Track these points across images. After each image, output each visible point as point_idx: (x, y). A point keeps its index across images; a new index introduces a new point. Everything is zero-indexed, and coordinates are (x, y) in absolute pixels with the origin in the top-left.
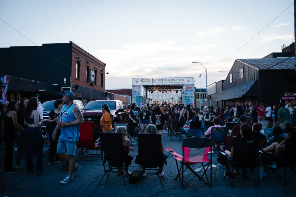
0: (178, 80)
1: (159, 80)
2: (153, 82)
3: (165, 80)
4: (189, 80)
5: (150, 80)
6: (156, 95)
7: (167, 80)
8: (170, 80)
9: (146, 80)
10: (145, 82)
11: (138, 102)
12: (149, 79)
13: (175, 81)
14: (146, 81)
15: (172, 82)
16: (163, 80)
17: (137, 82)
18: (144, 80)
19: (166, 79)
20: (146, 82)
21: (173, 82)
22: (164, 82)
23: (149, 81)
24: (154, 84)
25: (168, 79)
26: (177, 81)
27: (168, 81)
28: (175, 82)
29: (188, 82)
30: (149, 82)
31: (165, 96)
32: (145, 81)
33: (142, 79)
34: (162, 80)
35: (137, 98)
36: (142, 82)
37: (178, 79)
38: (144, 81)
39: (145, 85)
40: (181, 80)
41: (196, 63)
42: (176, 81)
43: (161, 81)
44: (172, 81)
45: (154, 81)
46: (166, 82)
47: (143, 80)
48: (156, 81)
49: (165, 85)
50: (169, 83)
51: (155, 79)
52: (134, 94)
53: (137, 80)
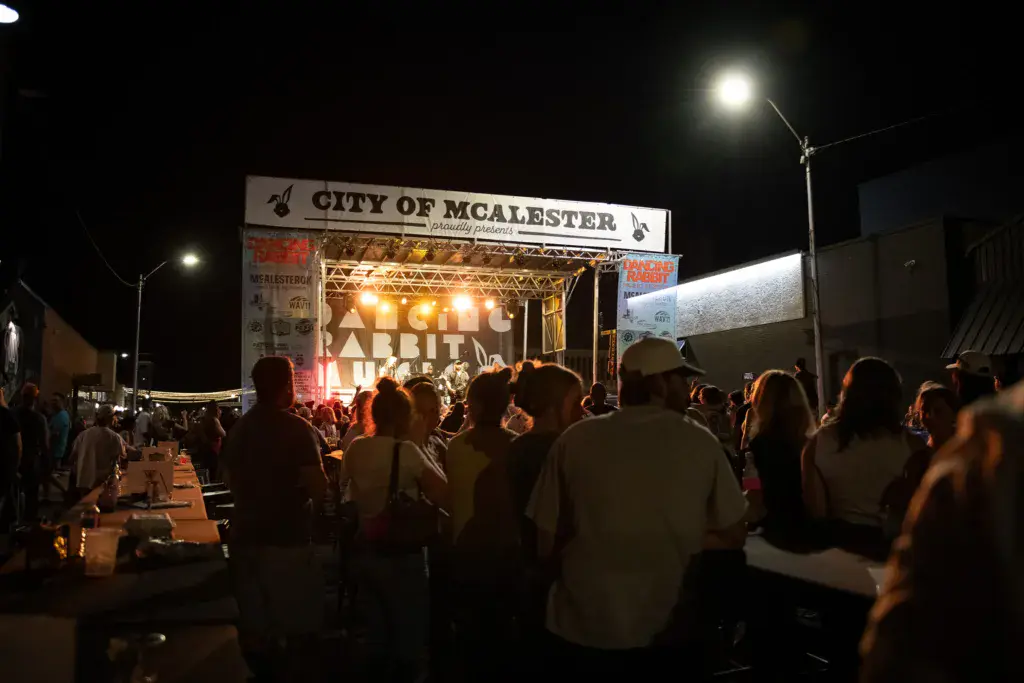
0: (577, 222)
2: (408, 219)
3: (490, 213)
4: (644, 226)
5: (384, 198)
6: (357, 332)
7: (507, 214)
8: (523, 214)
9: (356, 196)
10: (346, 214)
13: (557, 223)
14: (356, 209)
15: (539, 229)
16: (480, 211)
17: (282, 210)
19: (498, 208)
20: (356, 216)
21: (548, 229)
22: (486, 223)
23: (377, 209)
25: (514, 208)
26: (570, 225)
27: (514, 220)
28: (561, 229)
30: (377, 217)
31: (414, 339)
32: (348, 204)
34: (469, 210)
36: (320, 214)
37: (575, 213)
38: (339, 207)
40: (597, 222)
42: (564, 221)
43: (464, 216)
45: (410, 211)
46: (497, 225)
47: (334, 201)
48: (427, 216)
49: (493, 250)
50: (520, 232)
51: (423, 201)
52: (256, 302)
53: (282, 195)
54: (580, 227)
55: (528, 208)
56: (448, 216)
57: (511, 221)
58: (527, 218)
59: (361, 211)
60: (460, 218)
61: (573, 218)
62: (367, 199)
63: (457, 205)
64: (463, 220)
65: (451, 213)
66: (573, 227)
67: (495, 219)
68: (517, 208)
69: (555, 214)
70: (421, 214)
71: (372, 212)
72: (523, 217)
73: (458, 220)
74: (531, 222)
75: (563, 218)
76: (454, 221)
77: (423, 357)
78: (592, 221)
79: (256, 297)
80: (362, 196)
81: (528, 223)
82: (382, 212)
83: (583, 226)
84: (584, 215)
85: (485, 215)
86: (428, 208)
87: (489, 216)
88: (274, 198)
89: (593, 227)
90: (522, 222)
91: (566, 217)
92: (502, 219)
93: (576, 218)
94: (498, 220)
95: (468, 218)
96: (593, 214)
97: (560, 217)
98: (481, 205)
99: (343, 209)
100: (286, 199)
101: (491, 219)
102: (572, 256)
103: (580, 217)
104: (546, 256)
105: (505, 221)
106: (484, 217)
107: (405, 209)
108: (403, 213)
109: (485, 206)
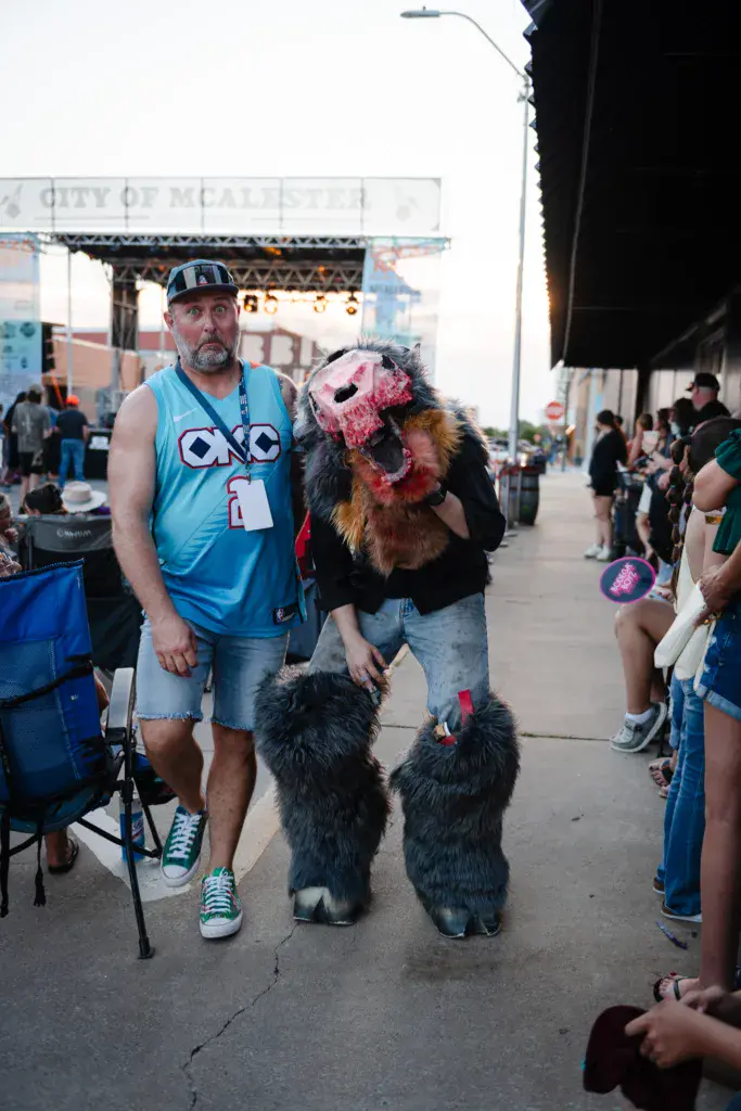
1: (175, 191)
2: (132, 211)
3: (218, 197)
4: (411, 199)
5: (107, 190)
7: (239, 198)
8: (257, 195)
9: (81, 191)
10: (72, 211)
11: (17, 364)
12: (101, 185)
13: (297, 204)
14: (80, 204)
15: (276, 213)
16: (208, 197)
17: (14, 211)
18: (64, 191)
19: (228, 192)
20: (80, 212)
21: (287, 214)
22: (215, 209)
23: (101, 203)
24: (138, 228)
25: (246, 191)
26: (313, 206)
27: (247, 204)
28: (300, 211)
29: (403, 213)
30: (99, 212)
31: (288, 343)
32: (72, 199)
33: (48, 185)
34: (196, 196)
35: (7, 336)
36: (48, 212)
37: (319, 191)
38: (65, 204)
39: (71, 237)
40: (348, 199)
41: (436, 15)
42: (306, 203)
43: (191, 204)
44: (279, 205)
45: (134, 201)
46: (225, 211)
47: (58, 197)
48: (151, 206)
49: (222, 242)
50: (254, 219)
51: (146, 190)
53: (13, 196)
54: (326, 208)
55: (263, 189)
56: (173, 205)
57: (242, 207)
58: (261, 203)
59: (84, 206)
60: (187, 206)
61: (318, 197)
62: (91, 194)
63: (183, 191)
64: (190, 209)
65: (177, 201)
66: (316, 207)
67: (225, 204)
68: (250, 190)
69: (295, 194)
70: (147, 204)
71: (97, 206)
72: (257, 201)
73: (183, 208)
74: (266, 205)
75: (305, 198)
76: (180, 211)
78: (341, 199)
80: (86, 190)
81: (263, 207)
82: (105, 206)
83: (330, 206)
84: (331, 193)
85: (214, 201)
86: (152, 199)
87: (217, 202)
88: (6, 198)
89: (342, 207)
90: (256, 206)
91: (308, 195)
92: (232, 204)
93: (321, 196)
94: (227, 206)
95: (193, 206)
96: (343, 190)
97: (301, 196)
98: (208, 189)
99: (68, 206)
100: (16, 200)
101: (221, 204)
102: (316, 243)
103: (325, 194)
105: (236, 206)
106: (212, 204)
107: (129, 201)
108: (127, 205)
109: (213, 190)
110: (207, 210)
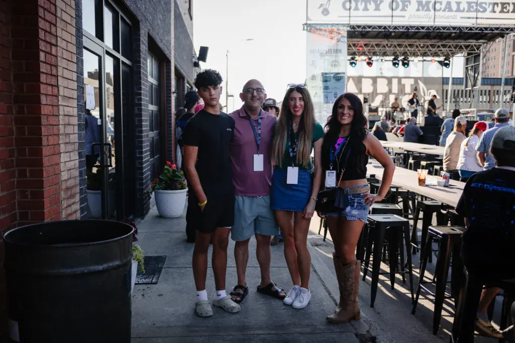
0: (499, 8)
1: (420, 2)
2: (395, 13)
3: (443, 7)
5: (382, 2)
7: (454, 7)
8: (464, 6)
9: (366, 2)
10: (361, 13)
11: (331, 96)
13: (485, 10)
14: (366, 9)
15: (473, 15)
16: (438, 6)
17: (326, 12)
18: (357, 1)
19: (449, 3)
20: (366, 13)
21: (480, 15)
23: (377, 8)
24: (398, 22)
25: (458, 4)
26: (493, 11)
27: (458, 10)
28: (488, 14)
30: (377, 13)
31: (385, 82)
32: (361, 7)
34: (431, 5)
36: (346, 13)
37: (497, 4)
38: (356, 9)
40: (511, 8)
42: (491, 8)
43: (428, 10)
44: (477, 11)
45: (397, 8)
46: (447, 14)
47: (353, 4)
48: (406, 10)
49: (444, 30)
50: (461, 18)
51: (404, 2)
52: (313, 64)
53: (325, 4)
54: (500, 12)
55: (467, 2)
56: (418, 10)
57: (456, 11)
58: (466, 9)
59: (368, 10)
60: (426, 11)
61: (496, 6)
62: (372, 3)
63: (424, 3)
64: (428, 12)
65: (420, 8)
66: (495, 12)
67: (447, 10)
68: (460, 2)
69: (484, 5)
70: (403, 9)
71: (375, 10)
72: (464, 9)
73: (424, 12)
74: (469, 11)
75: (489, 7)
76: (422, 13)
77: (390, 91)
78: (508, 8)
79: (313, 61)
81: (467, 11)
82: (380, 10)
83: (502, 11)
84: (503, 4)
85: (441, 8)
86: (407, 6)
87: (442, 9)
88: (321, 5)
89: (508, 12)
90: (463, 11)
91: (491, 6)
92: (451, 10)
93: (498, 6)
94: (448, 11)
95: (430, 11)
96: (509, 4)
97: (487, 7)
98: (438, 2)
99: (358, 10)
100: (327, 6)
101: (444, 10)
102: (493, 30)
103: (500, 5)
104: (477, 31)
105: (453, 11)
106: (439, 10)
107: (394, 7)
108: (392, 10)
109: (441, 3)
110: (437, 13)
